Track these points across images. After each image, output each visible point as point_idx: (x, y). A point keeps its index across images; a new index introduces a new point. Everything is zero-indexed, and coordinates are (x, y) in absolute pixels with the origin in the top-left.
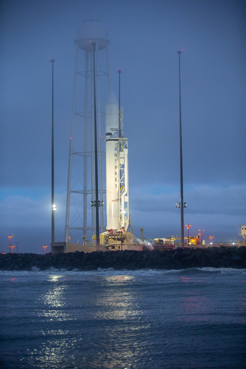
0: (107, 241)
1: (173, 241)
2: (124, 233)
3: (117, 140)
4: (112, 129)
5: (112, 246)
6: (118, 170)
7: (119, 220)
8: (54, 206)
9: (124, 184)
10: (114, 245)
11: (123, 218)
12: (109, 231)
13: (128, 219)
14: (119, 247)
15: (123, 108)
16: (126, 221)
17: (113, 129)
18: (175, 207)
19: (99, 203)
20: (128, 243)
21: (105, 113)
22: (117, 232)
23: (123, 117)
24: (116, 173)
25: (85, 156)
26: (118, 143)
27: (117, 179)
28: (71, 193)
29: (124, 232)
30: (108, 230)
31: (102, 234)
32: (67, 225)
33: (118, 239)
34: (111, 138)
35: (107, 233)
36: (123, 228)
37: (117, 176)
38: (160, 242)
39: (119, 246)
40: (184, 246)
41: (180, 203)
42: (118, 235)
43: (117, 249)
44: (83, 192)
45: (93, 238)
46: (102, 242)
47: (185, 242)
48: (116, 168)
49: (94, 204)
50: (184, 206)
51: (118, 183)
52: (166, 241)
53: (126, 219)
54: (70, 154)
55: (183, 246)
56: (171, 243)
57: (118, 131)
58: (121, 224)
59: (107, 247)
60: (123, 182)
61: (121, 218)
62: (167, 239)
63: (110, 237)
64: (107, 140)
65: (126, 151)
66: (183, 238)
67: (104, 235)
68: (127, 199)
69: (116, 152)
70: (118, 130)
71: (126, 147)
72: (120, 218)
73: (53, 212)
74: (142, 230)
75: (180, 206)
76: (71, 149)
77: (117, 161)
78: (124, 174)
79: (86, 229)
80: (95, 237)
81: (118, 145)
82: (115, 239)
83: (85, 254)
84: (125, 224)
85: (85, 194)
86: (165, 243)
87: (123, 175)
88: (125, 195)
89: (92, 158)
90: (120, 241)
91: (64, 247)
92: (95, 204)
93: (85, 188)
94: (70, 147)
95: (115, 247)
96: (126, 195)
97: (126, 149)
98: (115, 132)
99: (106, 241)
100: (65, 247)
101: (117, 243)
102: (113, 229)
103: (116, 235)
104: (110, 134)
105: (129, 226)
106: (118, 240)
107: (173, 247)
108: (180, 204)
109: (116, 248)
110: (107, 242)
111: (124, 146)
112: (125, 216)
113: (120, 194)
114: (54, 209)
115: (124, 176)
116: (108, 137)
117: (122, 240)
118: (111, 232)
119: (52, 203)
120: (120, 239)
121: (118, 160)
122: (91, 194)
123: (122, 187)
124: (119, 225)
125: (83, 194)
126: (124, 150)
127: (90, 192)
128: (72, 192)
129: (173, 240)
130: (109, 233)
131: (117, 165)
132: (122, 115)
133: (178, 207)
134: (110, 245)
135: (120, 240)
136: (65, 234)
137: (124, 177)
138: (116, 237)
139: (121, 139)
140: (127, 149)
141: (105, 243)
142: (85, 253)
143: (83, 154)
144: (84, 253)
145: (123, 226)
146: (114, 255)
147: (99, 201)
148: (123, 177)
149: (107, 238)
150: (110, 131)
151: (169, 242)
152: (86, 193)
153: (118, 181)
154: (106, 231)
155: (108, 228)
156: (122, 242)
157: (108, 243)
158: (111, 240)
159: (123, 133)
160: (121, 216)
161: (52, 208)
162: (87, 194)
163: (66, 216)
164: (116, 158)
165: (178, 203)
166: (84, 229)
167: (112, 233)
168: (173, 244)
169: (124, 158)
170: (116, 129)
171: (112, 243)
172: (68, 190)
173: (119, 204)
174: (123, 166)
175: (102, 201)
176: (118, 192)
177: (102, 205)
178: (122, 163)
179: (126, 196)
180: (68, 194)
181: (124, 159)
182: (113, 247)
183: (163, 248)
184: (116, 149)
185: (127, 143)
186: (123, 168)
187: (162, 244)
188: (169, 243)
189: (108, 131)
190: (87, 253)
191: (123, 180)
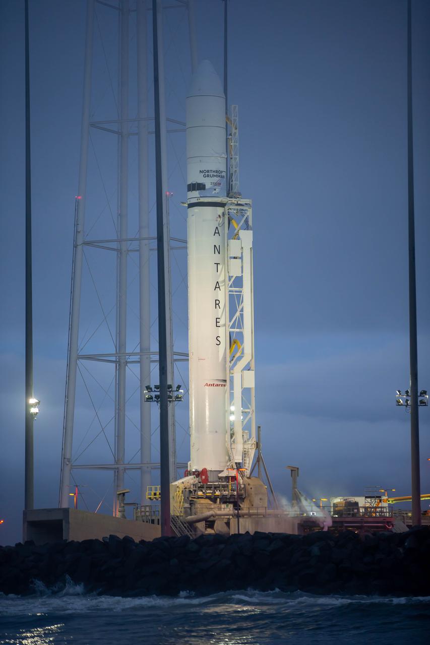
0: (191, 504)
1: (385, 504)
2: (241, 482)
3: (222, 205)
4: (206, 173)
5: (206, 519)
6: (222, 295)
7: (225, 442)
8: (32, 401)
9: (241, 335)
10: (212, 515)
11: (239, 437)
12: (198, 474)
13: (254, 440)
14: (228, 524)
15: (237, 108)
16: (248, 446)
17: (208, 171)
18: (395, 403)
19: (170, 391)
20: (256, 511)
21: (185, 124)
22: (220, 478)
23: (237, 134)
24: (217, 302)
25: (119, 251)
26: (224, 214)
27: (222, 322)
28: (78, 361)
29: (242, 477)
30: (194, 473)
31: (176, 483)
32: (68, 456)
33: (225, 500)
34: (202, 200)
35: (192, 482)
36: (239, 466)
37: (220, 311)
38: (349, 510)
39: (226, 521)
40: (422, 521)
41: (407, 392)
42: (224, 486)
43: (220, 529)
44: (113, 359)
45: (147, 497)
46: (177, 506)
47: (423, 509)
48: (217, 286)
49: (153, 394)
50: (422, 402)
51: (223, 333)
52: (368, 505)
53: (248, 439)
54: (75, 246)
55: (419, 521)
56: (381, 512)
57: (223, 177)
58: (231, 455)
59: (192, 525)
60: (238, 330)
61: (232, 435)
62: (369, 500)
63: (200, 493)
64: (191, 205)
65: (247, 237)
66: (419, 497)
67: (182, 487)
68: (250, 380)
69: (217, 240)
70: (224, 174)
71: (247, 227)
72: (228, 436)
73: (29, 418)
74: (294, 471)
75: (407, 400)
76: (80, 228)
77: (220, 267)
78: (241, 307)
79: (121, 467)
80: (155, 494)
81: (224, 220)
82: (214, 499)
83: (136, 545)
84: (245, 454)
85: (120, 364)
86: (362, 510)
87: (239, 310)
88: (244, 369)
89: (140, 257)
90: (231, 506)
91: (64, 524)
92: (158, 393)
93: (121, 345)
94: (76, 225)
95: (213, 522)
96: (248, 368)
97: (248, 231)
98: (216, 179)
99: (187, 505)
100: (68, 522)
101: (222, 512)
102: (209, 468)
103: (216, 488)
104: (200, 187)
105: (258, 460)
106: (224, 503)
107: (389, 523)
108: (408, 396)
109: (220, 527)
110: (190, 508)
111: (243, 221)
112: (243, 429)
113: (228, 365)
114: (34, 410)
115: (242, 310)
116: (194, 196)
117: (235, 501)
118: (204, 477)
119: (28, 394)
120: (229, 498)
121: (224, 263)
122: (139, 364)
123: (235, 343)
124: (227, 458)
125: (114, 365)
126: (242, 233)
127: (137, 358)
128: (82, 358)
129: (386, 502)
130: (196, 480)
131: (221, 279)
132: (236, 129)
133: (402, 405)
134: (200, 515)
135: (230, 503)
136: (62, 482)
137: (242, 315)
138: (218, 493)
139: (234, 200)
140: (251, 232)
141: (185, 512)
142: (137, 541)
143: (114, 245)
144: (133, 541)
145: (238, 459)
146: (222, 546)
147: (170, 387)
148: (238, 314)
149: (190, 496)
150: (200, 179)
151: (376, 508)
152: (122, 361)
153: (225, 325)
154: (188, 473)
155: (194, 466)
156: (237, 506)
157: (193, 511)
158: (202, 501)
159: (238, 182)
160: (231, 430)
161: (28, 406)
162: (127, 362)
163: (65, 428)
164: (217, 258)
165: (403, 392)
166: (118, 468)
167: (206, 480)
168: (388, 515)
169: (241, 258)
170: (217, 172)
171: (205, 510)
172: (70, 351)
173: (227, 395)
174: (238, 282)
175: (179, 387)
176: (225, 358)
177: (177, 397)
178: (236, 273)
179: (246, 372)
180: (69, 365)
181: (240, 260)
182: (210, 523)
183: (358, 528)
184: (217, 232)
185: (249, 213)
186: (237, 289)
187: (354, 515)
188: (376, 512)
189: (195, 177)
190: (142, 542)
191: (239, 324)
